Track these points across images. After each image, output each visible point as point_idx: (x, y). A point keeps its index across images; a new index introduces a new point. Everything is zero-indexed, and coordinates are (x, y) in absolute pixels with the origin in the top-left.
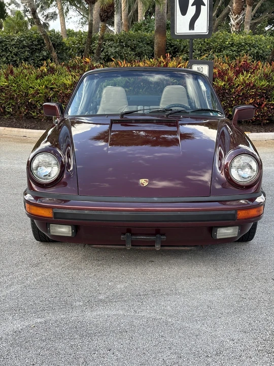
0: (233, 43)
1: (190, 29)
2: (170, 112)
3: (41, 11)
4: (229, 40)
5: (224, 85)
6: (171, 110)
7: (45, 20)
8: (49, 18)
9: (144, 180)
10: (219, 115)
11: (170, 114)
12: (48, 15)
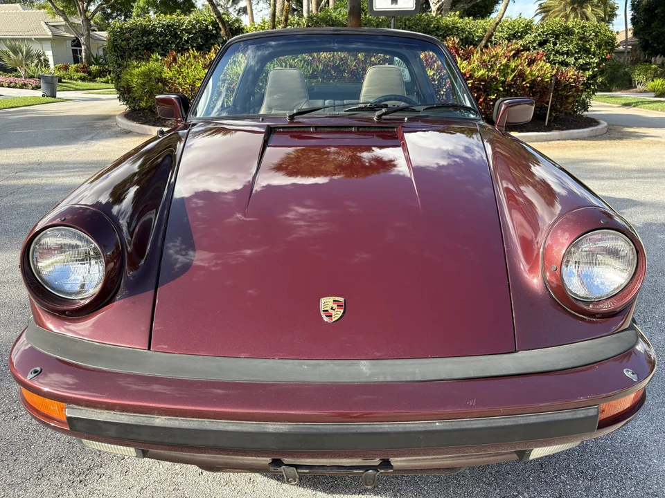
0: (438, 27)
1: (392, 4)
2: (384, 110)
3: (232, 5)
4: (434, 23)
5: (434, 75)
6: (386, 106)
7: (238, 14)
8: (241, 13)
9: (331, 299)
10: (472, 116)
11: (385, 114)
12: (240, 9)
